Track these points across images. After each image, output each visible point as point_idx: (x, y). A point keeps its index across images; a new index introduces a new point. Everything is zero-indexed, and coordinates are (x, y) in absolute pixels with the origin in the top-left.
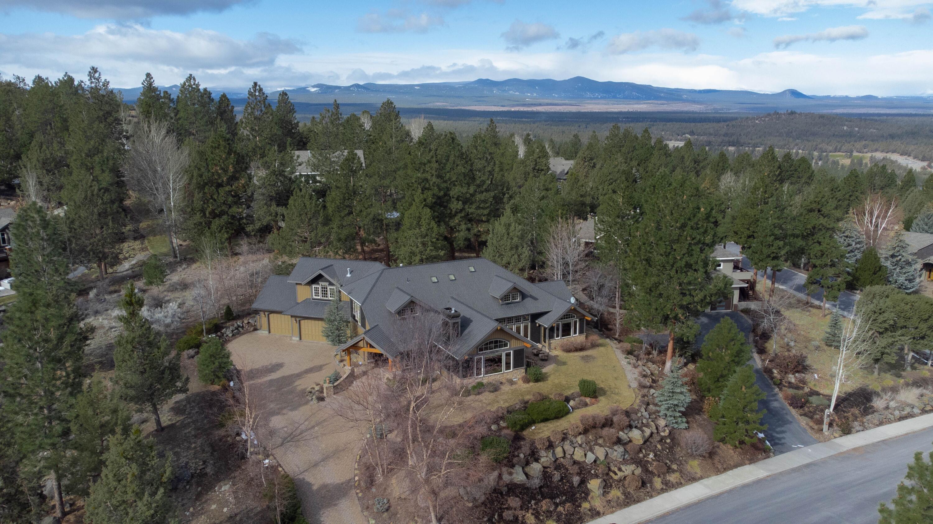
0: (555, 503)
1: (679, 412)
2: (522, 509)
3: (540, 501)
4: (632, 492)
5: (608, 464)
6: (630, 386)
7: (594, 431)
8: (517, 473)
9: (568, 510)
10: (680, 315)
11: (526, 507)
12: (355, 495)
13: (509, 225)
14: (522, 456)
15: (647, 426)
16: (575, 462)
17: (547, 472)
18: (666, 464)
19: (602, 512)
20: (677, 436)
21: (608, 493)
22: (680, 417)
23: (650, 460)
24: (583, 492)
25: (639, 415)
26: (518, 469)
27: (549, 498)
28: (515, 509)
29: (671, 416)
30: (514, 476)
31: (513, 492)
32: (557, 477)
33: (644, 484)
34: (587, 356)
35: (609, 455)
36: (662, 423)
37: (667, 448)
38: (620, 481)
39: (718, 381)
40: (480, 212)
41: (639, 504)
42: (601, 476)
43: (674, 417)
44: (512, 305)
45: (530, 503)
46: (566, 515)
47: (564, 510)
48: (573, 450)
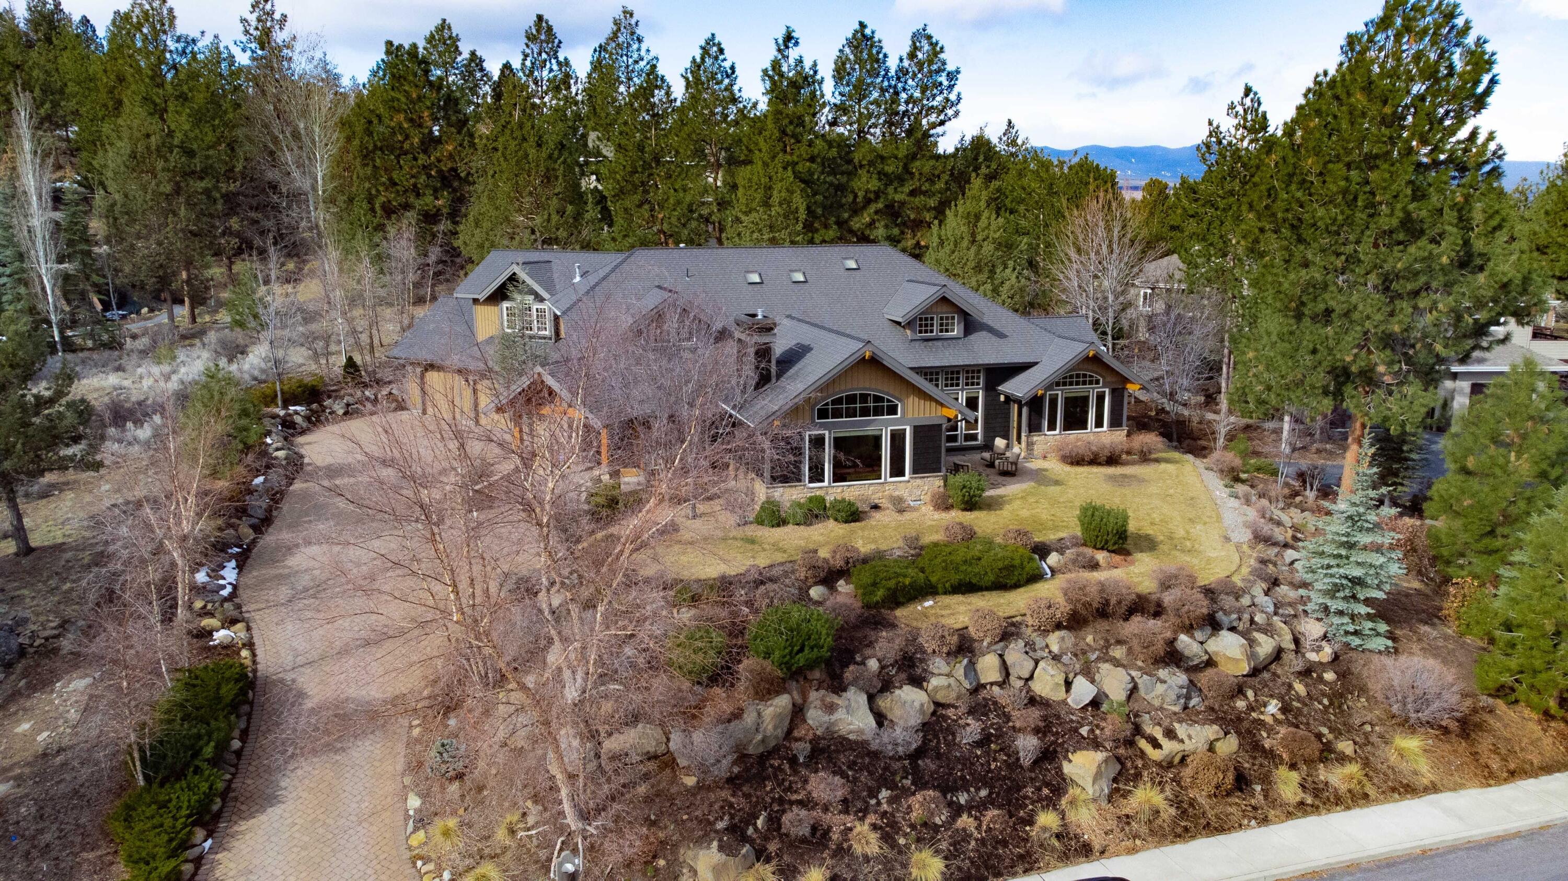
0: (950, 804)
1: (1368, 602)
2: (846, 811)
3: (907, 793)
4: (1202, 800)
5: (1137, 715)
6: (1227, 539)
7: (1103, 625)
8: (848, 709)
9: (989, 829)
10: (1381, 369)
11: (859, 804)
12: (403, 731)
13: (978, 217)
14: (873, 664)
15: (1268, 630)
16: (1033, 701)
17: (945, 718)
18: (1319, 736)
19: (1097, 847)
20: (1356, 668)
21: (1125, 795)
22: (1369, 617)
23: (1269, 720)
24: (1047, 784)
25: (1246, 601)
26: (856, 699)
27: (934, 788)
28: (826, 809)
29: (1341, 613)
30: (840, 714)
31: (830, 759)
32: (972, 730)
33: (1242, 782)
34: (1124, 476)
35: (1142, 692)
36: (1312, 629)
37: (1324, 695)
38: (1168, 765)
39: (1492, 533)
40: (918, 201)
41: (1221, 838)
42: (1108, 745)
43: (1353, 617)
44: (939, 343)
45: (873, 793)
46: (982, 842)
47: (978, 828)
48: (1031, 664)
